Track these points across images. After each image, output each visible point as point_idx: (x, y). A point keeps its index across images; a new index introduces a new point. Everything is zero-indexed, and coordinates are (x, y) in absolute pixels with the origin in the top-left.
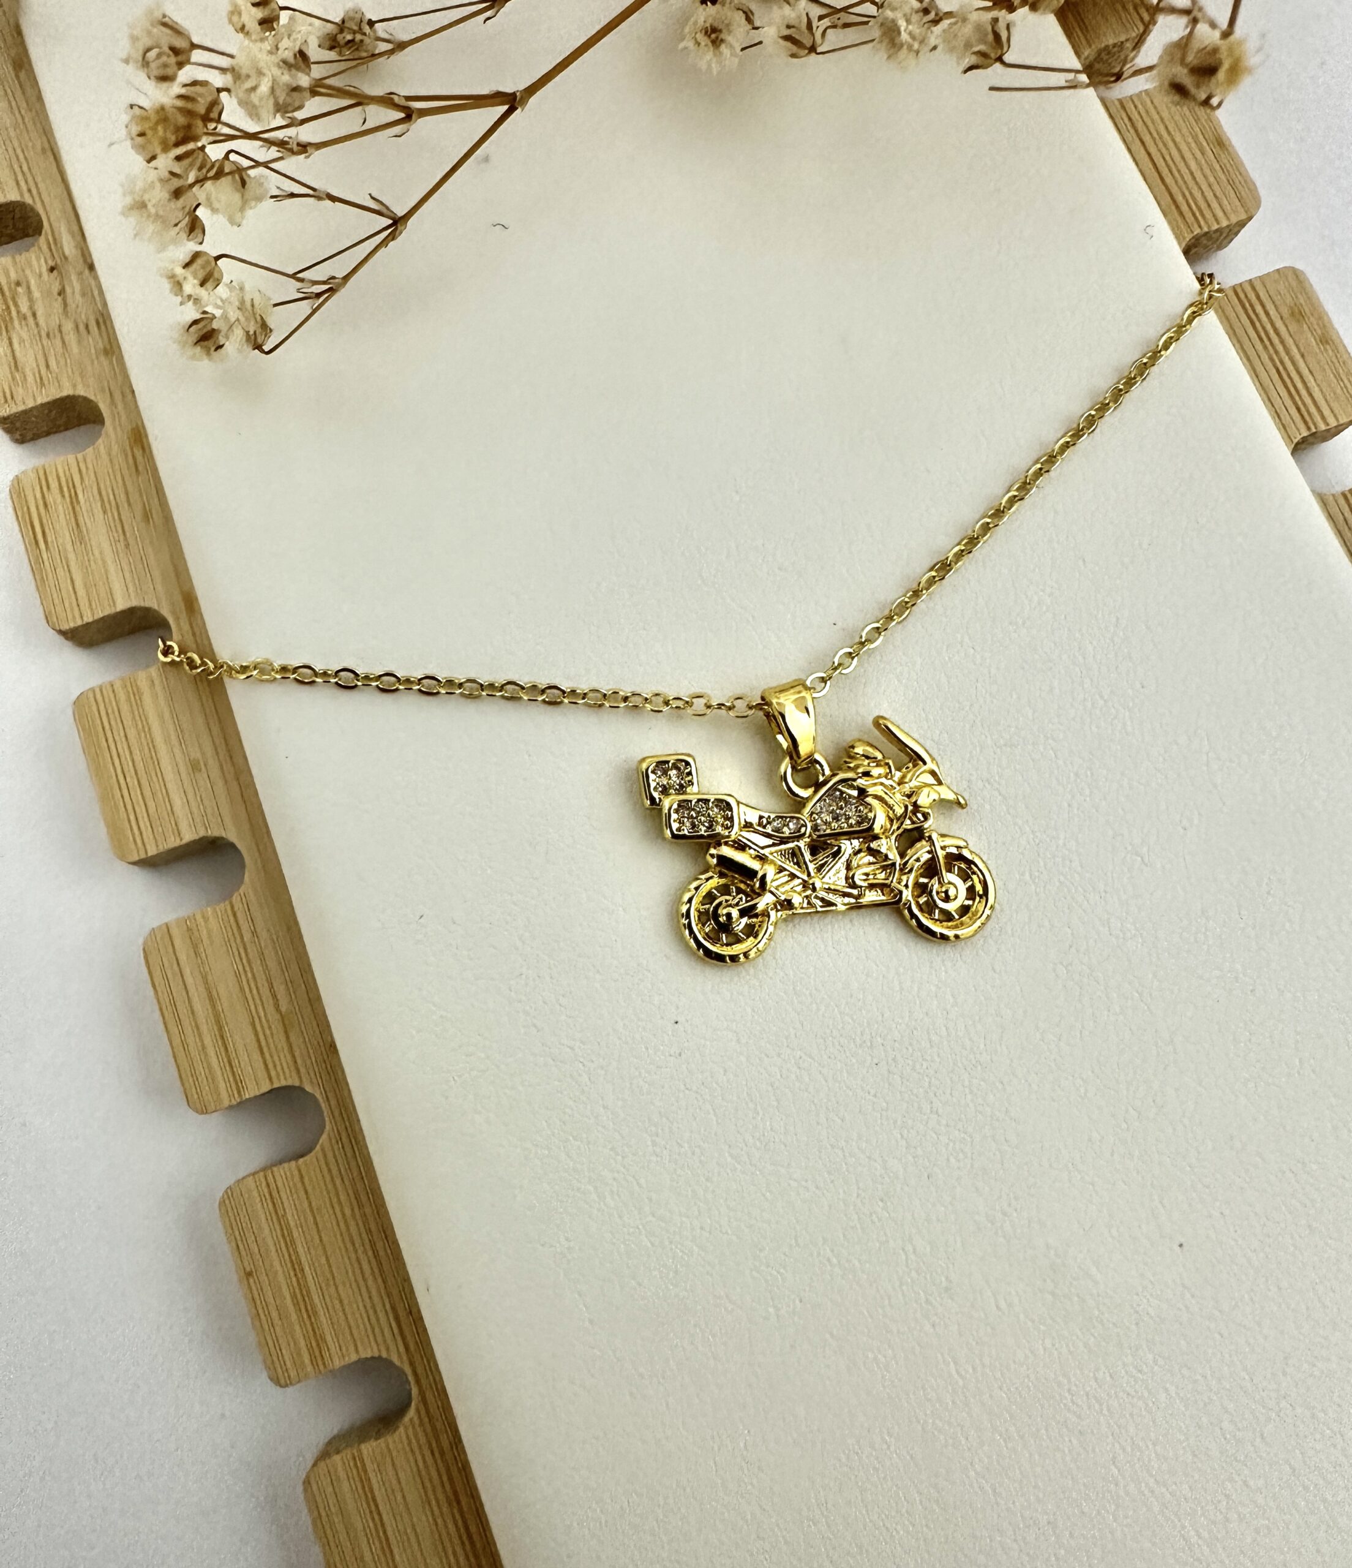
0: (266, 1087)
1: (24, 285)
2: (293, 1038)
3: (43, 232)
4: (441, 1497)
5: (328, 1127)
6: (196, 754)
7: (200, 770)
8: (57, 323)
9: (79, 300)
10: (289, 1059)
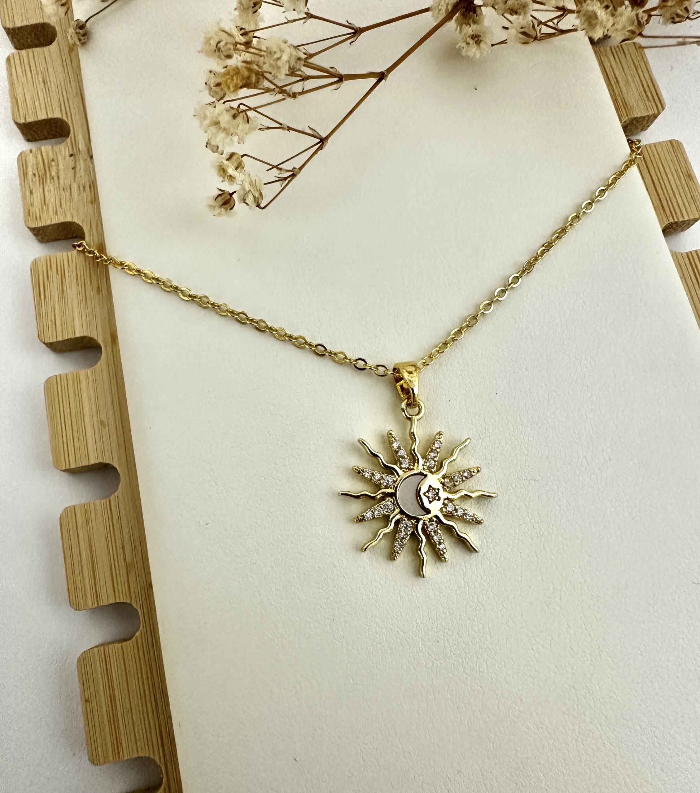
0: (112, 601)
1: (56, 161)
2: (130, 576)
3: (70, 135)
5: (141, 628)
6: (103, 418)
7: (105, 427)
8: (70, 183)
9: (82, 173)
10: (127, 588)
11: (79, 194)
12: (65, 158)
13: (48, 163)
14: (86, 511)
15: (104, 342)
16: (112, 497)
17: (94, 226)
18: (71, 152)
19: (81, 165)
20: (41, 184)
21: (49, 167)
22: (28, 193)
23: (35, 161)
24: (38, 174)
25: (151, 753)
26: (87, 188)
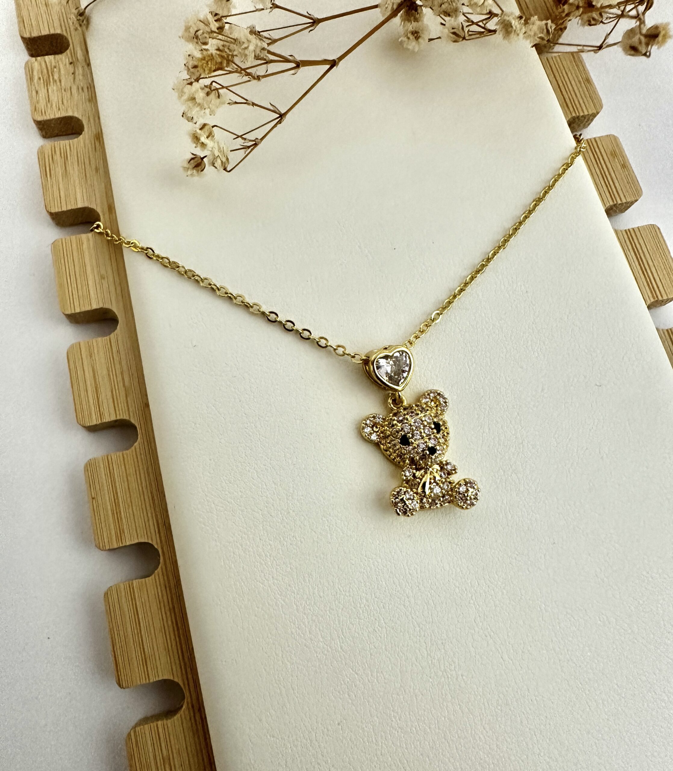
0: (113, 418)
1: (57, 67)
2: (128, 399)
3: (70, 48)
4: (167, 608)
5: (139, 438)
6: (103, 272)
7: (104, 278)
8: (70, 85)
9: (81, 77)
10: (126, 408)
11: (79, 93)
12: (65, 65)
13: (51, 69)
14: (89, 347)
15: (103, 211)
16: (112, 335)
17: (92, 120)
18: (71, 61)
19: (79, 71)
20: (46, 86)
21: (52, 73)
22: (34, 93)
23: (39, 68)
24: (43, 78)
25: (150, 539)
26: (85, 90)
